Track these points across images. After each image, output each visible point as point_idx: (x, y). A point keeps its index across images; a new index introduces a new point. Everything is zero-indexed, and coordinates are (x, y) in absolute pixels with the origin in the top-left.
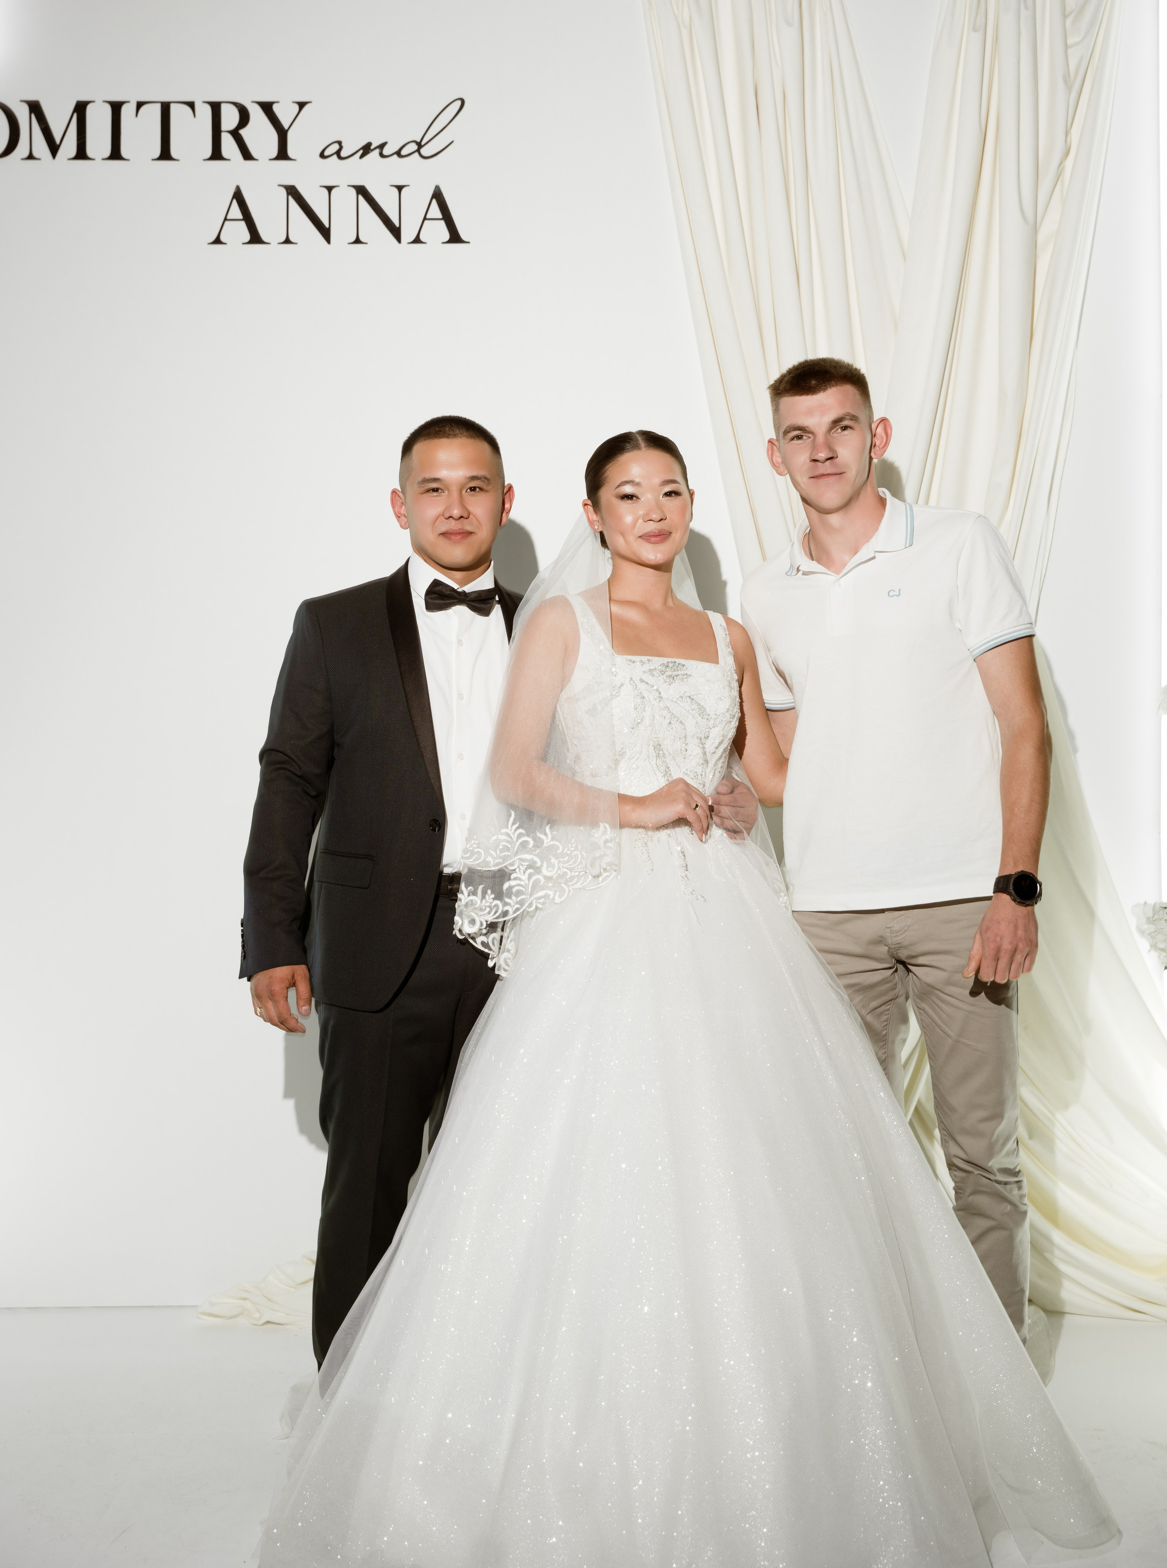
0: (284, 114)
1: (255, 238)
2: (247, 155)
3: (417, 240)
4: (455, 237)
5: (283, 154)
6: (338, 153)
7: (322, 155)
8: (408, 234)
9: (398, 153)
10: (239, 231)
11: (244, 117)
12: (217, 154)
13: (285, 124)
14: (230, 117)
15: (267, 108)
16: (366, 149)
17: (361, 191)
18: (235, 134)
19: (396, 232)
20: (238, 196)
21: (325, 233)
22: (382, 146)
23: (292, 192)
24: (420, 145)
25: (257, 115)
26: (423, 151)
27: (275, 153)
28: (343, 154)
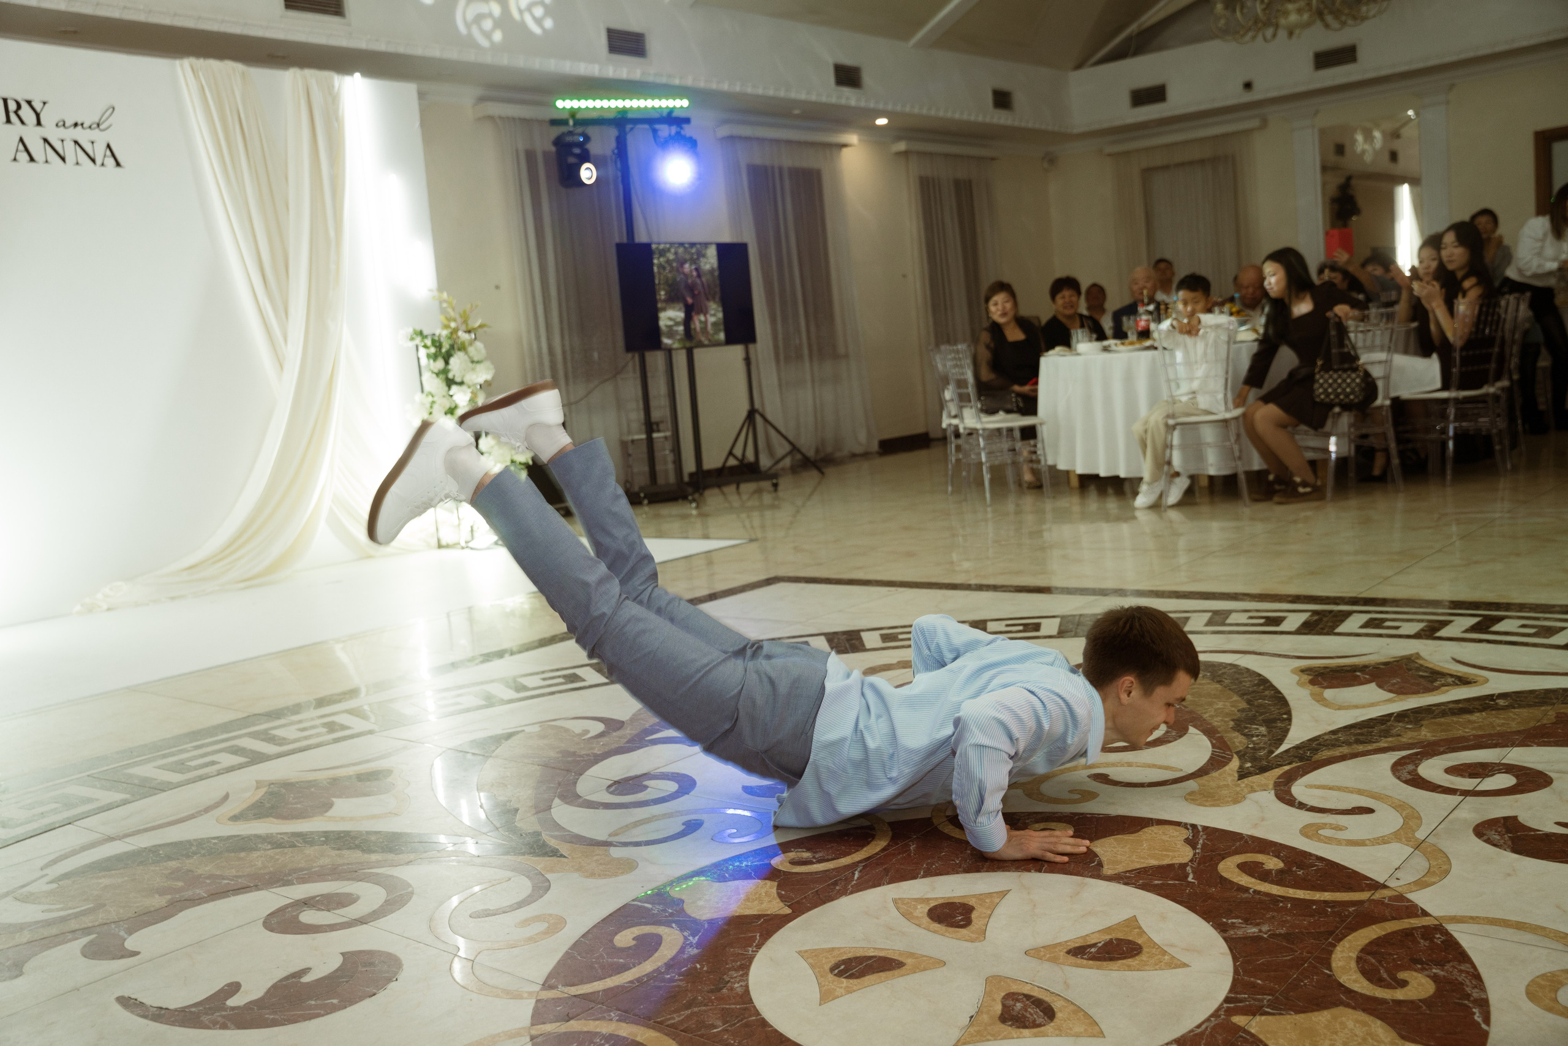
0: (38, 106)
1: (32, 159)
2: (22, 122)
3: (103, 165)
4: (118, 164)
5: (39, 123)
6: (64, 125)
7: (57, 125)
8: (99, 161)
9: (90, 127)
10: (23, 156)
11: (19, 106)
12: (8, 121)
13: (38, 109)
14: (12, 106)
15: (29, 103)
16: (76, 125)
17: (76, 142)
18: (16, 112)
19: (93, 161)
20: (21, 140)
21: (63, 159)
22: (82, 124)
23: (46, 140)
24: (98, 125)
25: (24, 105)
26: (102, 127)
27: (34, 121)
28: (67, 125)
